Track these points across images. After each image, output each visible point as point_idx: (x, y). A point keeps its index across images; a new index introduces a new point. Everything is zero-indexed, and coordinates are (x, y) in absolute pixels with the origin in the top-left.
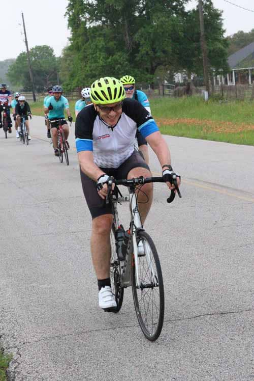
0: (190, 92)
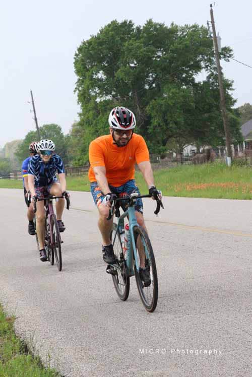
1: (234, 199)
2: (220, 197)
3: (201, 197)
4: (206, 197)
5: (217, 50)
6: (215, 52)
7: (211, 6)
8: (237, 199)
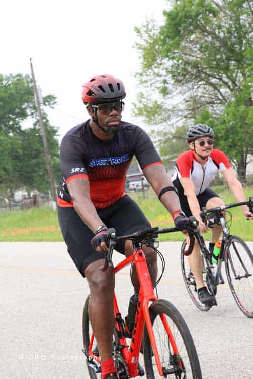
0: (37, 204)
1: (53, 241)
2: (41, 240)
3: (24, 241)
4: (28, 240)
5: (38, 101)
6: (36, 103)
7: (31, 59)
8: (55, 241)
